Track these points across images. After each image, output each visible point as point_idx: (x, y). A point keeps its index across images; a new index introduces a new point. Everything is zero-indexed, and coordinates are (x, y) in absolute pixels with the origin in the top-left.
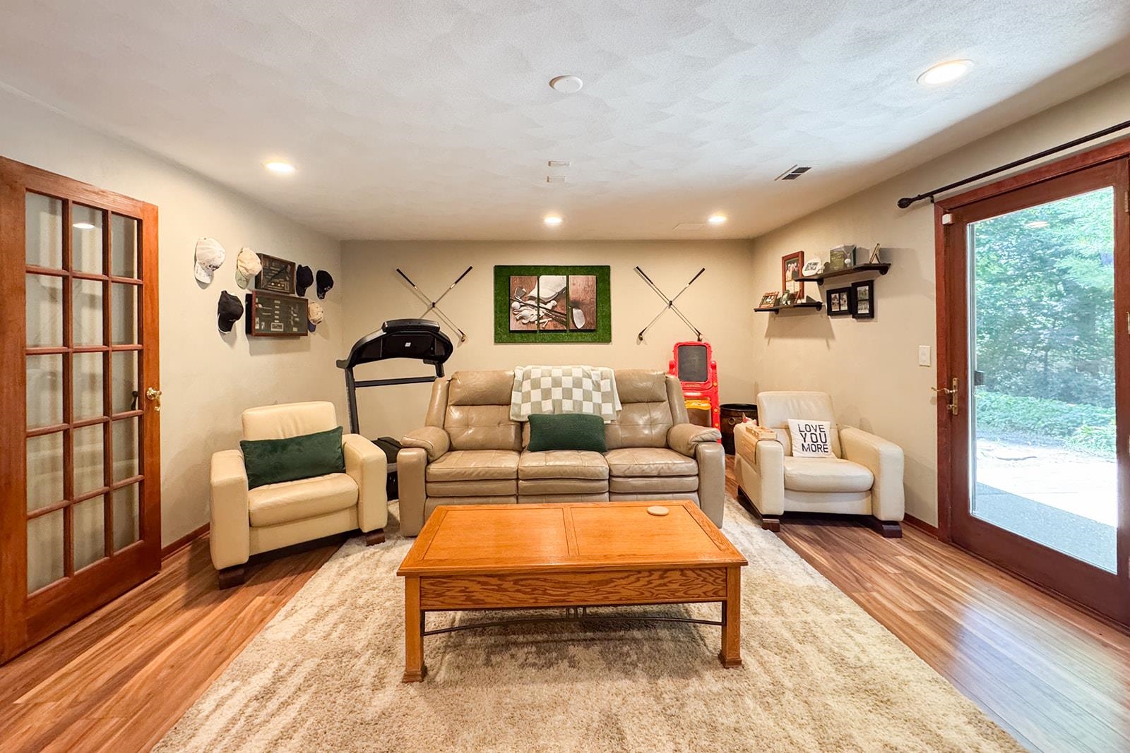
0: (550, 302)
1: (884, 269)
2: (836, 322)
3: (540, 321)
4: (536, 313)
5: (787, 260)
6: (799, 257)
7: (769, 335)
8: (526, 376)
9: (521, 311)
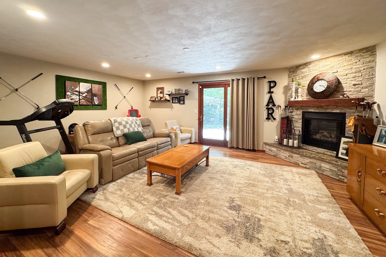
0: (84, 93)
1: (187, 94)
2: (174, 105)
3: (80, 101)
4: (78, 97)
5: (158, 89)
6: (162, 88)
7: (150, 107)
8: (115, 121)
9: (71, 96)
